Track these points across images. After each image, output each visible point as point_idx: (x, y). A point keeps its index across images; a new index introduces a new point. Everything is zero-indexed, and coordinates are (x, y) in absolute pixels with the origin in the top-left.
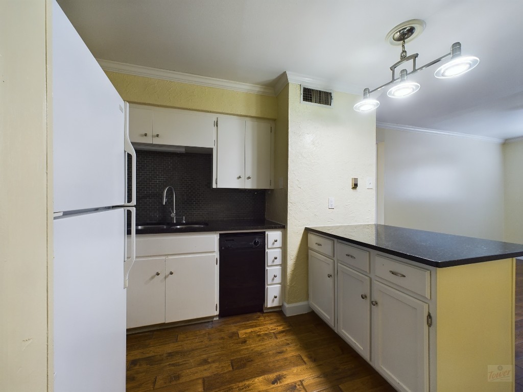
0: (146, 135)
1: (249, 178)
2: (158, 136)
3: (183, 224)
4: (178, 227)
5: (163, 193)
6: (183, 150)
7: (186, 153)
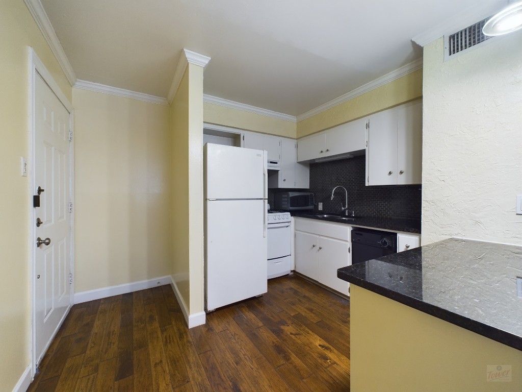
0: (322, 152)
1: (401, 173)
2: (327, 150)
3: (346, 217)
4: (344, 218)
5: (332, 191)
6: (348, 156)
7: (354, 157)
